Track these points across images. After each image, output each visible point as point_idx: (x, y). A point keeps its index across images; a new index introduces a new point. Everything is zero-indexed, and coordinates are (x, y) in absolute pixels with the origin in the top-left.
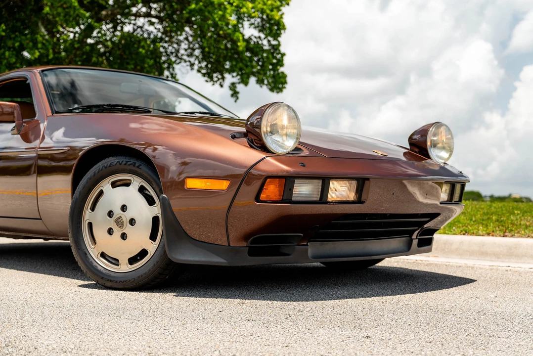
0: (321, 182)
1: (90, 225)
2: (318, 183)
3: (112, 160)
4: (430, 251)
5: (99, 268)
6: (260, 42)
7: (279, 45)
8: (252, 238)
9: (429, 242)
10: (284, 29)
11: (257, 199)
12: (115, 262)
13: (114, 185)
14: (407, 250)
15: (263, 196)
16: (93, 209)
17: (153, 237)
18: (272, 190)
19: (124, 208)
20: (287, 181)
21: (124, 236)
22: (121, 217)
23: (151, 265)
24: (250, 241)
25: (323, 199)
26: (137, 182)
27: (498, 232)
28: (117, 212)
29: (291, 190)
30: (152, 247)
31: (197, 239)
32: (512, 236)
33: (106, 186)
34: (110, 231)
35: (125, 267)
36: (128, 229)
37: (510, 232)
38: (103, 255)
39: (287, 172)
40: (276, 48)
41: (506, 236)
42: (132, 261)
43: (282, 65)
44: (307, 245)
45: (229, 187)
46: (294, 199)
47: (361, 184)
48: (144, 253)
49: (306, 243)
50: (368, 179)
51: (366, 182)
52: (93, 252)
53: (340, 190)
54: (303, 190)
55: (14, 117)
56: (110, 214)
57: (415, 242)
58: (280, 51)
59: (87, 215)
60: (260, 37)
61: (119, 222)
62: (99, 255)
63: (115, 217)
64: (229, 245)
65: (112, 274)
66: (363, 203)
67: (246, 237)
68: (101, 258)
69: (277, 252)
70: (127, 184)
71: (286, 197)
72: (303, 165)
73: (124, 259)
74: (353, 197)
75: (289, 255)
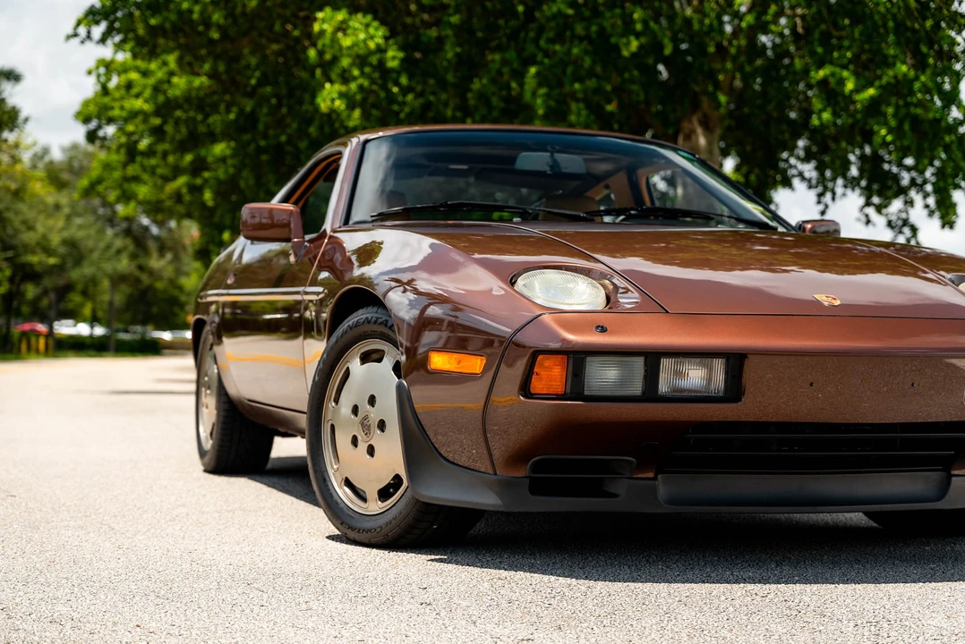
0: (642, 361)
1: (333, 427)
2: (639, 363)
8: (530, 463)
12: (362, 495)
16: (337, 401)
19: (372, 401)
21: (371, 451)
22: (367, 417)
23: (402, 505)
24: (529, 466)
26: (390, 355)
28: (364, 408)
29: (578, 375)
31: (451, 459)
33: (353, 359)
34: (355, 441)
35: (375, 506)
36: (376, 438)
38: (348, 483)
42: (384, 494)
44: (655, 478)
45: (485, 369)
46: (588, 392)
47: (734, 365)
48: (397, 482)
49: (651, 475)
50: (745, 356)
51: (746, 360)
52: (335, 476)
55: (290, 230)
56: (355, 410)
57: (960, 483)
59: (330, 412)
61: (366, 427)
62: (343, 483)
63: (361, 416)
64: (496, 473)
65: (357, 517)
66: (739, 401)
67: (520, 459)
68: (346, 488)
69: (597, 490)
70: (378, 357)
71: (571, 388)
72: (603, 330)
73: (372, 491)
74: (722, 389)
75: (617, 496)
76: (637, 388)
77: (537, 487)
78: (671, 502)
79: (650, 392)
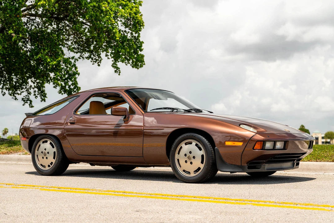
0: (274, 142)
1: (178, 159)
2: (273, 143)
3: (188, 134)
4: (298, 168)
5: (183, 176)
6: (126, 34)
7: (139, 36)
9: (298, 164)
10: (143, 26)
11: (253, 149)
13: (186, 144)
14: (292, 167)
15: (255, 148)
16: (179, 154)
17: (202, 162)
18: (258, 146)
19: (190, 152)
20: (264, 142)
22: (189, 156)
24: (248, 164)
25: (274, 148)
26: (194, 142)
27: (313, 160)
28: (188, 154)
29: (265, 145)
30: (202, 166)
31: (229, 163)
32: (320, 161)
33: (183, 144)
34: (186, 161)
35: (193, 175)
36: (193, 160)
37: (319, 160)
39: (264, 139)
40: (137, 39)
41: (318, 161)
42: (195, 172)
43: (141, 50)
44: (265, 165)
45: (243, 144)
46: (266, 149)
47: (286, 143)
48: (199, 169)
50: (288, 141)
51: (287, 142)
52: (180, 170)
53: (279, 145)
54: (269, 145)
55: (126, 113)
56: (185, 155)
57: (295, 164)
58: (139, 40)
59: (177, 156)
60: (125, 31)
61: (189, 158)
62: (183, 171)
63: (187, 156)
64: (241, 165)
65: (188, 178)
66: (286, 149)
70: (191, 143)
71: (263, 148)
72: (269, 137)
73: (192, 172)
74: (282, 147)
75: (259, 169)
76: (272, 148)
77: (249, 167)
78: (267, 169)
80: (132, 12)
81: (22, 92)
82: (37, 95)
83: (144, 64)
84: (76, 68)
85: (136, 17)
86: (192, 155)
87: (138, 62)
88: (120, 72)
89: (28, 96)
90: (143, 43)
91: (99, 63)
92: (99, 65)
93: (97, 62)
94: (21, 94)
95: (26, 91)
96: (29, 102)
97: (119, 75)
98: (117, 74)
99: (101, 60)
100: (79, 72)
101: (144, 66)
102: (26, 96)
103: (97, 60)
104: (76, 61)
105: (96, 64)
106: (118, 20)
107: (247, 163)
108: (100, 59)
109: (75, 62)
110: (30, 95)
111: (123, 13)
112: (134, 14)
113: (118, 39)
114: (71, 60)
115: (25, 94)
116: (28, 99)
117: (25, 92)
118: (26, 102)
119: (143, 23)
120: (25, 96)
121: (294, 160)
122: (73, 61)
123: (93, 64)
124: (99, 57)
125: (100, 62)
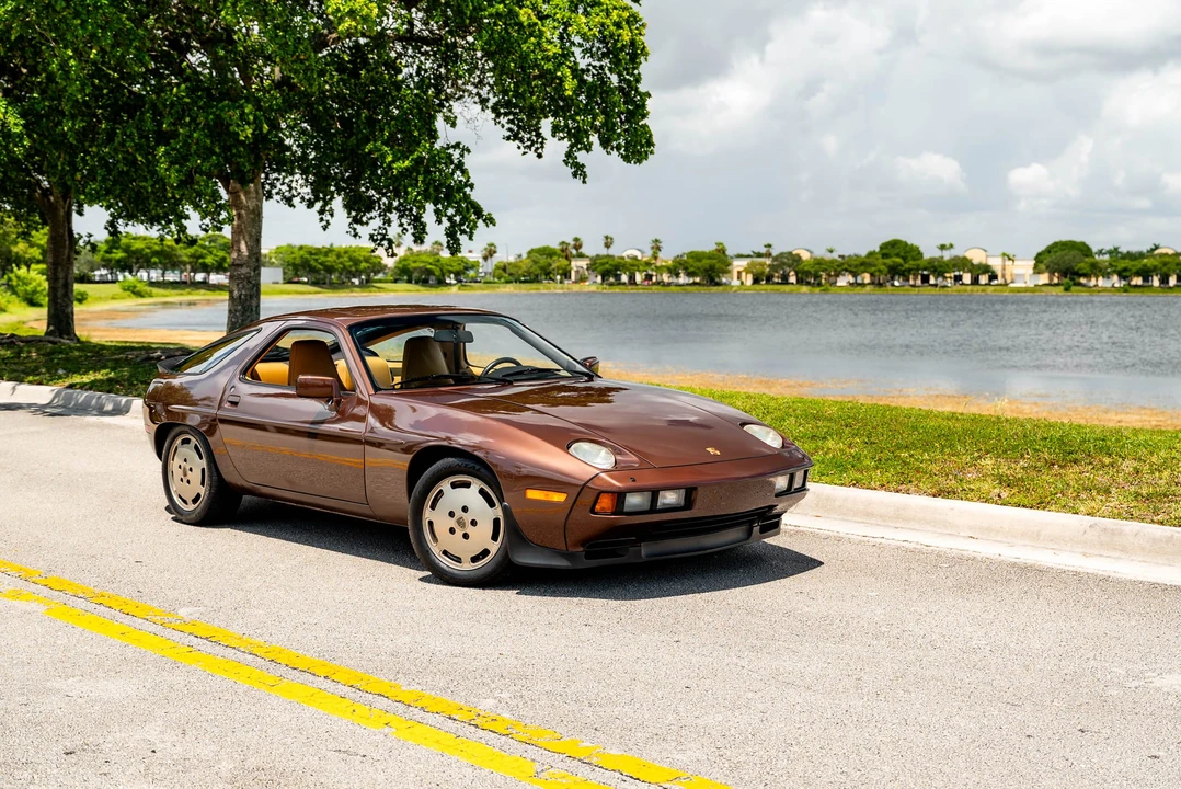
0: (651, 493)
1: (431, 522)
2: (648, 495)
3: (451, 461)
4: (778, 533)
5: (442, 565)
7: (637, 81)
8: (588, 544)
11: (593, 511)
12: (458, 560)
13: (454, 485)
14: (746, 539)
15: (598, 507)
16: (433, 508)
17: (495, 537)
18: (605, 503)
19: (465, 509)
20: (620, 496)
21: (466, 536)
22: (462, 518)
23: (493, 565)
24: (586, 546)
26: (476, 485)
28: (459, 513)
29: (623, 502)
30: (494, 548)
31: (538, 544)
33: (445, 485)
34: (452, 531)
35: (467, 566)
36: (470, 530)
38: (445, 553)
39: (620, 487)
42: (475, 559)
43: (644, 116)
44: (640, 546)
45: (567, 499)
46: (626, 509)
47: (691, 492)
48: (485, 553)
50: (695, 488)
52: (435, 549)
53: (670, 498)
54: (634, 500)
56: (451, 514)
57: (756, 529)
58: (639, 89)
59: (428, 514)
61: (461, 522)
62: (441, 553)
63: (456, 517)
64: (567, 549)
65: (455, 572)
66: (691, 509)
67: (583, 543)
68: (443, 556)
69: (614, 554)
70: (467, 485)
71: (619, 507)
72: (634, 481)
73: (466, 557)
74: (682, 503)
75: (622, 556)
76: (647, 506)
77: (589, 556)
78: (648, 556)
79: (653, 509)
80: (608, 21)
81: (372, 218)
82: (405, 226)
83: (652, 152)
84: (464, 172)
85: (619, 36)
86: (468, 517)
87: (637, 147)
88: (585, 176)
89: (385, 229)
90: (649, 96)
91: (540, 151)
92: (540, 156)
93: (533, 148)
94: (367, 223)
95: (380, 215)
96: (385, 243)
97: (584, 182)
98: (579, 181)
99: (542, 143)
100: (471, 181)
101: (650, 156)
102: (380, 228)
103: (533, 143)
104: (466, 153)
105: (532, 154)
106: (574, 44)
107: (583, 545)
108: (540, 140)
109: (462, 156)
110: (389, 225)
111: (583, 25)
112: (612, 28)
113: (570, 94)
114: (451, 151)
115: (377, 223)
116: (384, 235)
117: (378, 219)
118: (379, 245)
119: (644, 47)
120: (376, 227)
121: (752, 522)
122: (456, 154)
123: (524, 153)
124: (539, 135)
125: (542, 147)
